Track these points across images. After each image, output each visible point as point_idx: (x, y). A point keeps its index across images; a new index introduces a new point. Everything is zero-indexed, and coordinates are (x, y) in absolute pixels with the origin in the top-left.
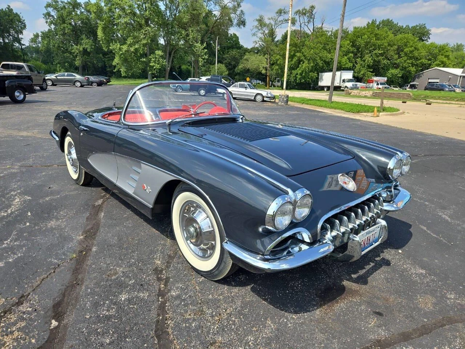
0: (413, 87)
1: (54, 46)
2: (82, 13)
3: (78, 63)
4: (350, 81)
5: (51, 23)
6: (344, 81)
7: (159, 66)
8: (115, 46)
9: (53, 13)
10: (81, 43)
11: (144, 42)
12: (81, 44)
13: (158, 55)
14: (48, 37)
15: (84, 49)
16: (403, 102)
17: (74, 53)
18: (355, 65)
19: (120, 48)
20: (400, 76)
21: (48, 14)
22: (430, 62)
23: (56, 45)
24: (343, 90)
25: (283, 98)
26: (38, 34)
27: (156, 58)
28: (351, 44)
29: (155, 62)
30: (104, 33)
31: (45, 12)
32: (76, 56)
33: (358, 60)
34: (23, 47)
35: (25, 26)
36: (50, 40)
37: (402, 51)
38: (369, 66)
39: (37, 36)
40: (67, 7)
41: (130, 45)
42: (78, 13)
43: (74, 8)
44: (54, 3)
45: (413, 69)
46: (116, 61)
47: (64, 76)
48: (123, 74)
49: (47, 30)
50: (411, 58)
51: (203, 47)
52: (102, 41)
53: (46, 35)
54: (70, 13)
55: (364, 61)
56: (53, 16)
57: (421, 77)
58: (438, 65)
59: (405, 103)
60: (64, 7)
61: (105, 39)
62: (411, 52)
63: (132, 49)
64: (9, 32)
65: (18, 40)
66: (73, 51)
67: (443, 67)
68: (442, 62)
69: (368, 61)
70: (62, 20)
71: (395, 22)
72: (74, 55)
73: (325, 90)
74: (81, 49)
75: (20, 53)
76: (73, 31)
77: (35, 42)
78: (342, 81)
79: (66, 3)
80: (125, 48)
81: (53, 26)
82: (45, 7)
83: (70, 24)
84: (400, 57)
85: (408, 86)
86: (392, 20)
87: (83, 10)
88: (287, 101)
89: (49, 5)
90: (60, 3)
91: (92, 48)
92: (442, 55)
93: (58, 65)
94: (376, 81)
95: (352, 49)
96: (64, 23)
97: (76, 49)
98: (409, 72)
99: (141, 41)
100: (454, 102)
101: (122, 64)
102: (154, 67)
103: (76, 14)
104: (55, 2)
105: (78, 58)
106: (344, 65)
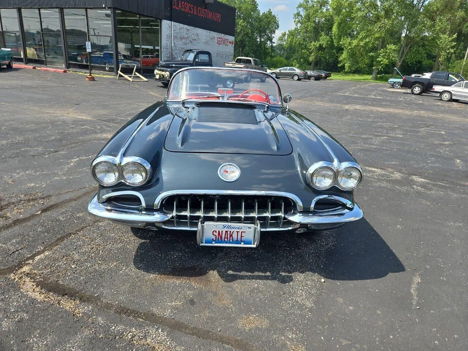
1: (296, 43)
2: (327, 10)
3: (311, 59)
5: (299, 21)
7: (387, 61)
8: (345, 41)
9: (302, 13)
10: (319, 39)
11: (377, 35)
12: (319, 41)
13: (391, 49)
14: (293, 35)
15: (320, 45)
17: (310, 49)
19: (350, 43)
21: (298, 14)
23: (297, 43)
26: (285, 33)
27: (386, 52)
29: (383, 56)
30: (338, 28)
31: (296, 12)
32: (312, 52)
34: (274, 45)
35: (278, 26)
36: (294, 38)
39: (284, 35)
40: (315, 6)
41: (361, 40)
42: (324, 10)
43: (321, 6)
44: (305, 4)
46: (344, 56)
47: (286, 70)
48: (347, 69)
49: (293, 29)
51: (450, 39)
52: (335, 37)
53: (292, 34)
54: (316, 11)
56: (301, 15)
60: (313, 6)
61: (337, 34)
63: (362, 44)
64: (265, 32)
65: (270, 39)
66: (310, 47)
70: (308, 17)
72: (311, 51)
74: (318, 45)
75: (270, 50)
76: (315, 28)
77: (282, 40)
79: (315, 2)
80: (355, 42)
81: (299, 25)
82: (297, 8)
83: (314, 21)
87: (329, 7)
89: (300, 6)
90: (310, 2)
91: (327, 44)
93: (295, 61)
96: (309, 21)
97: (314, 45)
99: (374, 34)
101: (349, 59)
102: (382, 63)
103: (322, 12)
104: (306, 2)
105: (313, 54)
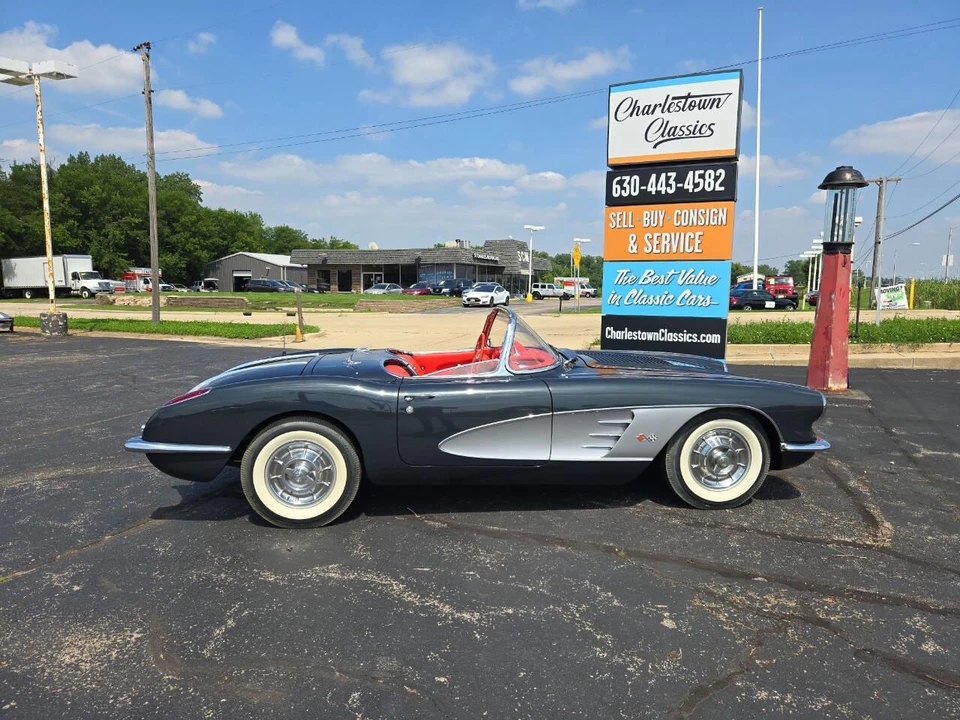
0: (210, 285)
4: (89, 276)
6: (75, 276)
16: (245, 314)
18: (87, 242)
20: (184, 266)
22: (226, 242)
24: (78, 297)
25: (56, 322)
28: (68, 199)
33: (92, 233)
37: (176, 220)
38: (118, 248)
45: (204, 254)
50: (194, 235)
55: (106, 236)
57: (218, 268)
58: (242, 249)
59: (250, 315)
62: (194, 223)
67: (250, 251)
68: (247, 244)
69: (114, 236)
71: (128, 163)
73: (28, 297)
78: (70, 277)
84: (174, 232)
85: (200, 284)
86: (119, 158)
88: (66, 327)
92: (243, 231)
94: (141, 276)
95: (72, 211)
98: (198, 258)
100: (321, 310)
106: (62, 243)
